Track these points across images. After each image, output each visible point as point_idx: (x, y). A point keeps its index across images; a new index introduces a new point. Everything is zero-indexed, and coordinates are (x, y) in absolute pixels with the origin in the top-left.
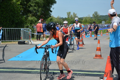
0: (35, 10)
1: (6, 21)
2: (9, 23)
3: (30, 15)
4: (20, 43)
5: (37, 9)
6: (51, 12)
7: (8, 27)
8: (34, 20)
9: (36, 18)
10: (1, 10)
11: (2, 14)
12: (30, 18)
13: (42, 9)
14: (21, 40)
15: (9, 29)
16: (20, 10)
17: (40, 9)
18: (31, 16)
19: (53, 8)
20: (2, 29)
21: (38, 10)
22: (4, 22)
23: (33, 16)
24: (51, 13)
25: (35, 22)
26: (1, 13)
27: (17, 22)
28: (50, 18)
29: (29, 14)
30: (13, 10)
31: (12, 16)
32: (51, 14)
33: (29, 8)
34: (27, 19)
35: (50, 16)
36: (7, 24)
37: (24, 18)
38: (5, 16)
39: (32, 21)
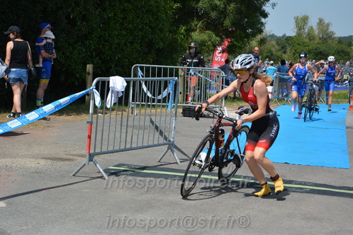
0: (214, 8)
1: (132, 43)
2: (139, 49)
3: (196, 25)
4: (188, 112)
5: (222, 6)
6: (265, 16)
7: (135, 61)
8: (210, 43)
9: (217, 35)
10: (122, 7)
11: (123, 19)
12: (196, 35)
13: (236, 8)
14: (189, 105)
15: (160, 69)
16: (172, 8)
17: (232, 5)
18: (202, 30)
19: (274, 5)
20: (142, 68)
21: (225, 8)
22: (125, 45)
23: (207, 29)
24: (263, 20)
25: (212, 48)
26: (122, 16)
27: (161, 45)
28: (259, 37)
29: (196, 23)
30: (155, 10)
31: (150, 27)
32: (262, 24)
33: (197, 3)
34: (187, 39)
35: (261, 31)
36: (133, 51)
37: (182, 34)
38: (130, 26)
39: (205, 45)
